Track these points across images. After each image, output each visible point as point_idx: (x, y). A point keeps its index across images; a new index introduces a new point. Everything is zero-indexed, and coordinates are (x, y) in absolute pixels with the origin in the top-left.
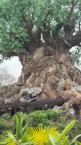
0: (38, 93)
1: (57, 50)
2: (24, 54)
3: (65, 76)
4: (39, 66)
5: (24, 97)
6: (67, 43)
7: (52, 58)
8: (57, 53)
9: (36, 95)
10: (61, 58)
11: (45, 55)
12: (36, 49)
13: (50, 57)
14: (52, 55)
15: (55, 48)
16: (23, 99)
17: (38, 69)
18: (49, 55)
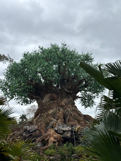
0: (34, 129)
1: (59, 96)
2: (38, 98)
3: (58, 117)
4: (45, 108)
5: (26, 132)
6: (67, 91)
7: (55, 102)
8: (59, 98)
9: (32, 131)
10: (62, 102)
11: (51, 100)
12: (45, 95)
13: (54, 102)
14: (55, 100)
15: (58, 94)
16: (25, 134)
17: (43, 111)
18: (53, 100)
